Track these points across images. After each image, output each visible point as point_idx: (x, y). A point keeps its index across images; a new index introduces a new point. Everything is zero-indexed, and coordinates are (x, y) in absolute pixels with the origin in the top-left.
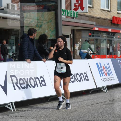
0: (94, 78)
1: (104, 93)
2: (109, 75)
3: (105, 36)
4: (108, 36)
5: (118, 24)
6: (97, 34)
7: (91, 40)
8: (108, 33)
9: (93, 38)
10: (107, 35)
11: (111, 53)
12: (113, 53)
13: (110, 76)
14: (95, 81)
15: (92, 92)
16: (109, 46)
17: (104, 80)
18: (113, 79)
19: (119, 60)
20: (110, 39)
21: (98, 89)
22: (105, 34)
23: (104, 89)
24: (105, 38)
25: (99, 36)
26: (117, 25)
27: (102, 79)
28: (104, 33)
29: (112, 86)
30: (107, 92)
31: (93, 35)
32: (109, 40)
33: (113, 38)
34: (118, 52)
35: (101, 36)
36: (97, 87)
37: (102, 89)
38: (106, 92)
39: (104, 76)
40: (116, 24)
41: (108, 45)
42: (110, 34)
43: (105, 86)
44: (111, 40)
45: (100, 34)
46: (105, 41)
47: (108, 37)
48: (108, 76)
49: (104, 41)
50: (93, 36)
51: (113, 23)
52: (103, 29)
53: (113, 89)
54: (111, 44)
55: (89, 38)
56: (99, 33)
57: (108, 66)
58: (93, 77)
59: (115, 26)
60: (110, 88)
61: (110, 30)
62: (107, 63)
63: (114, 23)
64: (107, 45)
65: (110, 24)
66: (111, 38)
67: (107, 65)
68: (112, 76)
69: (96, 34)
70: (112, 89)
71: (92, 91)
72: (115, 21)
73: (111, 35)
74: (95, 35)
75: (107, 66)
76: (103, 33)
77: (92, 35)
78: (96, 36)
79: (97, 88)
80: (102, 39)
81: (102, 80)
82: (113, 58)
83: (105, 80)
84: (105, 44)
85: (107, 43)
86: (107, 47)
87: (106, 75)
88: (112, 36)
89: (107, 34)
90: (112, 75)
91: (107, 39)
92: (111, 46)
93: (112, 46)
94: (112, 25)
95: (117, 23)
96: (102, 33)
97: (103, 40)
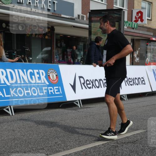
0: (150, 83)
14: (151, 86)
36: (152, 90)
50: (150, 45)
58: (149, 81)
71: (147, 94)
74: (152, 44)
78: (153, 46)
79: (152, 92)
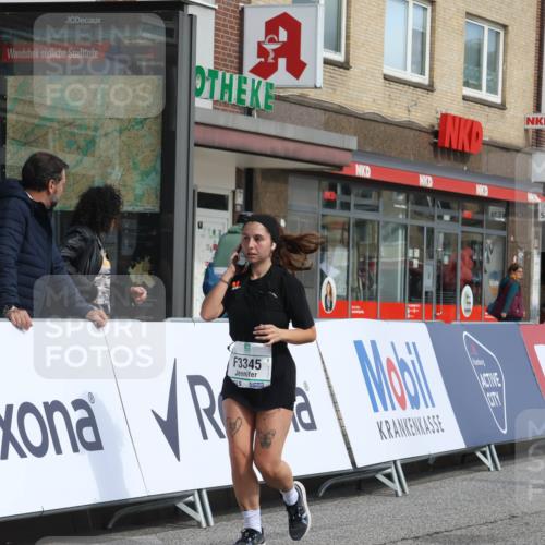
0: (340, 419)
1: (389, 498)
2: (418, 407)
3: (404, 207)
4: (419, 208)
5: (467, 150)
6: (364, 196)
7: (336, 223)
8: (417, 194)
9: (345, 213)
10: (412, 204)
11: (427, 293)
12: (438, 297)
13: (423, 412)
14: (345, 435)
15: (328, 490)
16: (421, 259)
17: (389, 430)
18: (435, 426)
19: (465, 333)
20: (426, 224)
21: (363, 476)
22: (401, 198)
23: (389, 476)
24: (401, 216)
25: (375, 209)
26: (461, 156)
27: (384, 424)
28: (398, 195)
29: (431, 462)
30: (407, 490)
31: (346, 199)
32: (421, 229)
33: (440, 217)
34: (461, 291)
35: (381, 209)
36: (353, 463)
37: (380, 477)
38: (400, 493)
39: (394, 408)
40: (456, 151)
41: (417, 254)
42: (429, 198)
43: (395, 462)
44: (431, 231)
45: (379, 196)
46: (400, 232)
47: (418, 214)
48: (410, 412)
49: (395, 230)
50: (346, 206)
51: (443, 148)
52: (395, 172)
53: (434, 477)
54: (428, 247)
55: (323, 215)
56: (374, 194)
57: (413, 362)
58: (337, 411)
59: (449, 159)
60: (418, 469)
61: (426, 181)
62: (407, 344)
63: (447, 145)
64: (410, 251)
65: (428, 152)
66: (431, 218)
67: (410, 353)
68: (431, 412)
69: (356, 196)
70: (428, 479)
72: (453, 138)
73: (433, 206)
74: (353, 200)
75: (408, 359)
76: (395, 193)
77: (338, 202)
78: (358, 206)
79: (356, 470)
80: (387, 223)
81: (381, 430)
82: (437, 317)
83: (397, 432)
84: (400, 247)
85: (411, 242)
86: (411, 263)
87: (404, 407)
88: (437, 211)
89: (411, 197)
90: (433, 405)
91: (410, 222)
92: (431, 257)
93: (434, 262)
94: (436, 156)
95: (460, 148)
96: (386, 194)
97: (390, 227)
